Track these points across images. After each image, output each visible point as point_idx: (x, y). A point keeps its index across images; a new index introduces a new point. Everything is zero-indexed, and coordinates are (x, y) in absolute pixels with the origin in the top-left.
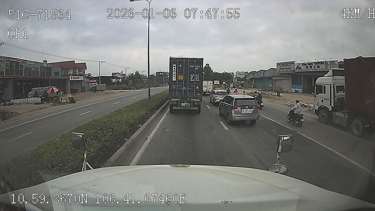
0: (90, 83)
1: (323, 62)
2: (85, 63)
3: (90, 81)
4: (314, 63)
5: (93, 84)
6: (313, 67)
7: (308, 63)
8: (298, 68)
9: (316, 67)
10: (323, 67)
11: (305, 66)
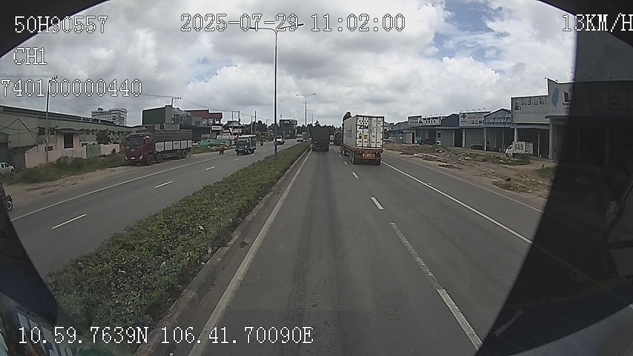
0: (224, 133)
1: (437, 117)
2: (221, 113)
4: (432, 118)
6: (431, 122)
7: (427, 118)
8: (421, 122)
9: (433, 122)
10: (438, 122)
11: (425, 121)
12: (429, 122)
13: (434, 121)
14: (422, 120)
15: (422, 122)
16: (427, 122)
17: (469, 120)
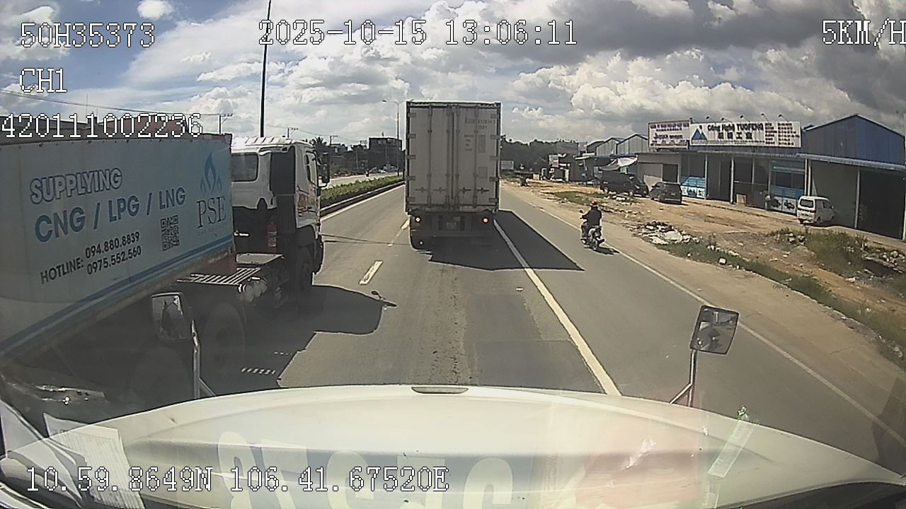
1: (761, 124)
4: (738, 125)
6: (735, 136)
7: (724, 126)
8: (699, 136)
9: (744, 136)
10: (759, 137)
11: (716, 132)
12: (730, 136)
13: (749, 136)
14: (705, 130)
15: (702, 137)
16: (721, 136)
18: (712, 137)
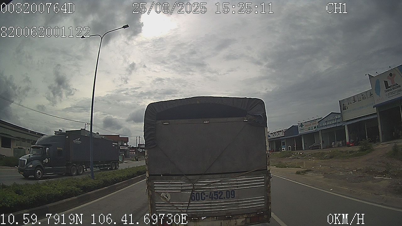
0: (130, 151)
1: (281, 131)
2: (128, 138)
3: (130, 150)
4: (277, 132)
5: (132, 152)
6: (276, 135)
9: (278, 134)
10: (281, 134)
11: (272, 135)
15: (270, 136)
17: (306, 127)
18: (271, 136)
